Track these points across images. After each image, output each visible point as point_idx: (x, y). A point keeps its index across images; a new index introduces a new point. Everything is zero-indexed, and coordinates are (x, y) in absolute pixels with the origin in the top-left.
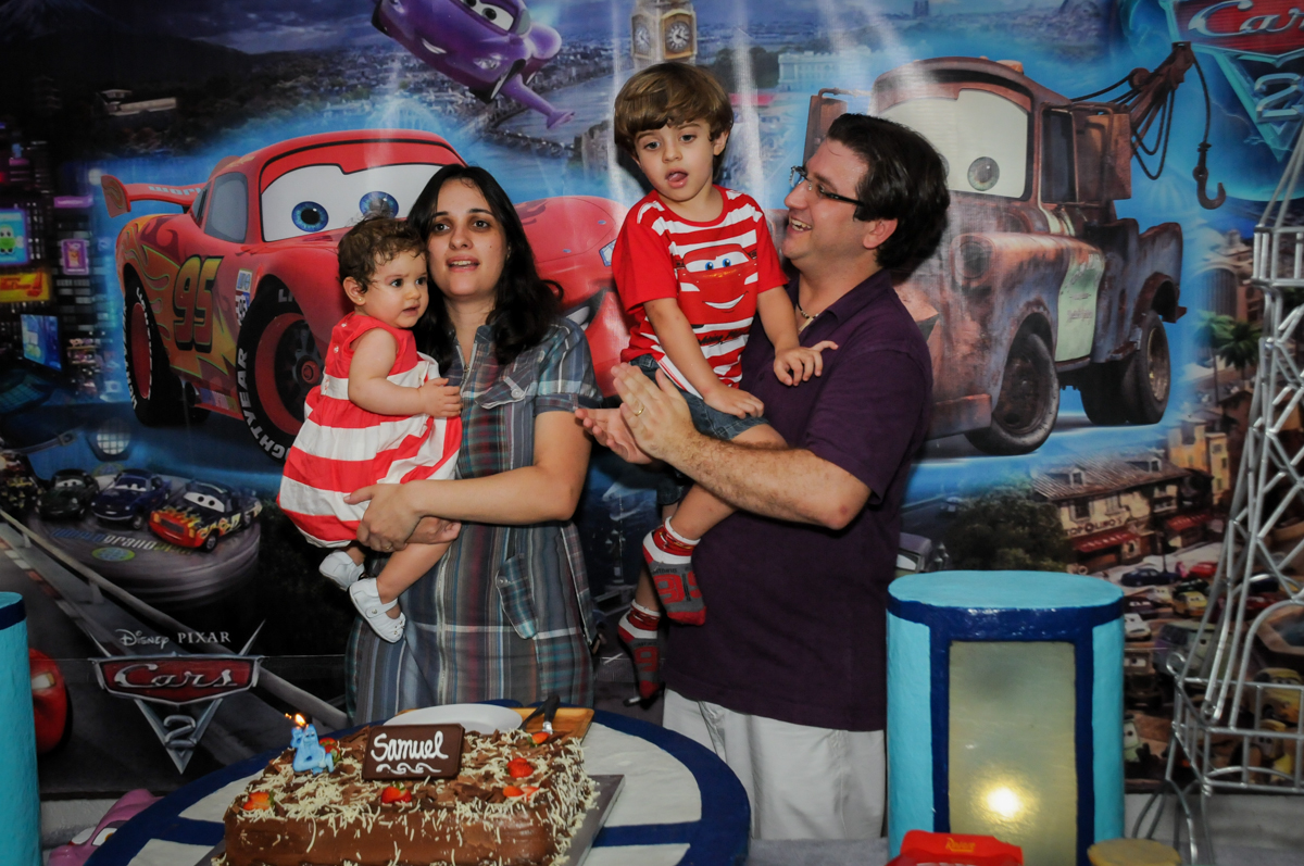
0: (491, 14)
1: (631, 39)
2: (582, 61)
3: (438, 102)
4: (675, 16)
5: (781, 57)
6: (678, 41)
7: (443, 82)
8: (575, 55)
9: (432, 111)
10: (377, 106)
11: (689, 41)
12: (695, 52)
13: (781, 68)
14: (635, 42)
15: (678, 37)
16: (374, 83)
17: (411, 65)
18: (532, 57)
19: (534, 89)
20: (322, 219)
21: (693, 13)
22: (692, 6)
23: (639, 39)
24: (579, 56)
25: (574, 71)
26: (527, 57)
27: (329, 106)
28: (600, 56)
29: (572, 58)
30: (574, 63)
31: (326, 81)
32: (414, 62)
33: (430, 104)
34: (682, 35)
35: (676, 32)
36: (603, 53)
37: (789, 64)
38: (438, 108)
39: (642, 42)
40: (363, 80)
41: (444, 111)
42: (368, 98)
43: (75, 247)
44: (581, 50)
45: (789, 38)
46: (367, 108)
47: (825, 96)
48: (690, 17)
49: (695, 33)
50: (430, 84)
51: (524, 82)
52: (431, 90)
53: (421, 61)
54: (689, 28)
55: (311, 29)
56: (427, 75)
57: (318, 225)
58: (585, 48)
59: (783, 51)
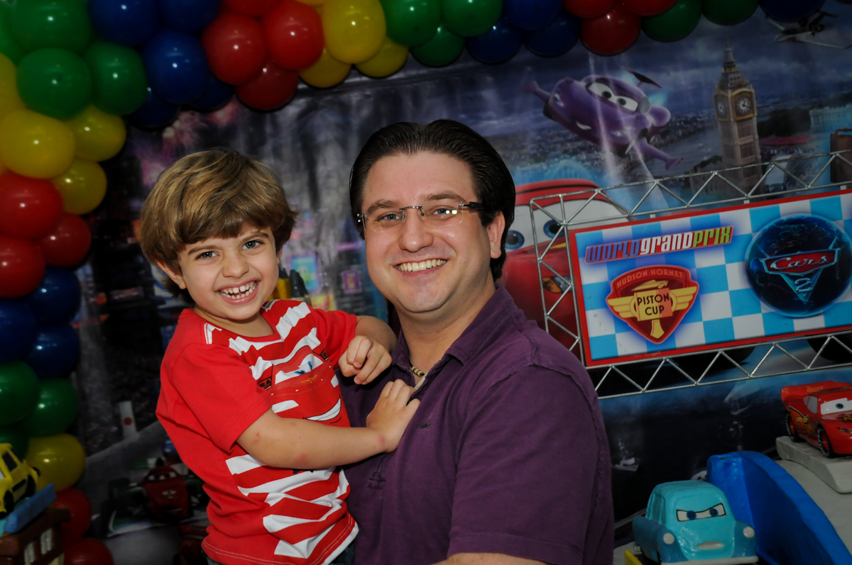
0: (622, 102)
1: (714, 109)
2: (685, 126)
3: (588, 160)
4: (741, 93)
5: (811, 112)
6: (743, 108)
7: (590, 147)
8: (680, 122)
9: (585, 166)
10: (551, 166)
11: (751, 108)
12: (756, 114)
13: (812, 119)
14: (718, 111)
15: (744, 105)
16: (548, 151)
17: (570, 138)
18: (653, 126)
19: (655, 146)
20: (520, 239)
21: (752, 90)
22: (751, 86)
23: (719, 109)
24: (682, 123)
25: (680, 132)
26: (649, 126)
27: (518, 168)
28: (696, 121)
29: (678, 124)
30: (681, 127)
31: (515, 153)
32: (571, 136)
33: (583, 161)
34: (746, 104)
35: (742, 103)
36: (698, 119)
37: (816, 116)
38: (588, 164)
39: (721, 111)
40: (541, 150)
41: (592, 165)
42: (544, 161)
43: (351, 276)
44: (684, 119)
45: (815, 100)
46: (545, 167)
47: (840, 133)
48: (751, 93)
49: (755, 102)
50: (582, 149)
51: (648, 141)
52: (583, 153)
53: (576, 135)
54: (751, 100)
55: (502, 121)
56: (580, 144)
57: (518, 244)
58: (686, 117)
59: (812, 108)
